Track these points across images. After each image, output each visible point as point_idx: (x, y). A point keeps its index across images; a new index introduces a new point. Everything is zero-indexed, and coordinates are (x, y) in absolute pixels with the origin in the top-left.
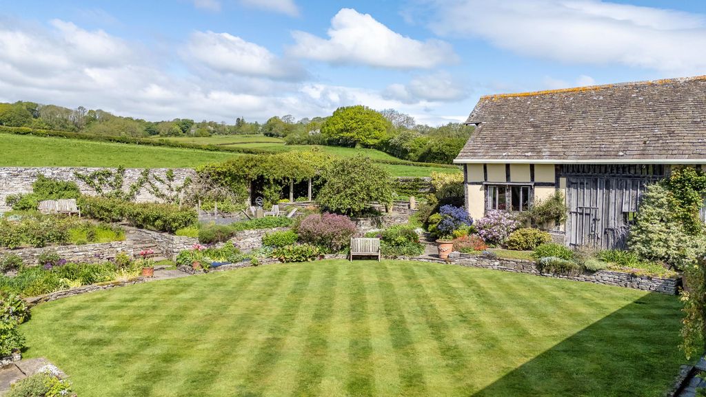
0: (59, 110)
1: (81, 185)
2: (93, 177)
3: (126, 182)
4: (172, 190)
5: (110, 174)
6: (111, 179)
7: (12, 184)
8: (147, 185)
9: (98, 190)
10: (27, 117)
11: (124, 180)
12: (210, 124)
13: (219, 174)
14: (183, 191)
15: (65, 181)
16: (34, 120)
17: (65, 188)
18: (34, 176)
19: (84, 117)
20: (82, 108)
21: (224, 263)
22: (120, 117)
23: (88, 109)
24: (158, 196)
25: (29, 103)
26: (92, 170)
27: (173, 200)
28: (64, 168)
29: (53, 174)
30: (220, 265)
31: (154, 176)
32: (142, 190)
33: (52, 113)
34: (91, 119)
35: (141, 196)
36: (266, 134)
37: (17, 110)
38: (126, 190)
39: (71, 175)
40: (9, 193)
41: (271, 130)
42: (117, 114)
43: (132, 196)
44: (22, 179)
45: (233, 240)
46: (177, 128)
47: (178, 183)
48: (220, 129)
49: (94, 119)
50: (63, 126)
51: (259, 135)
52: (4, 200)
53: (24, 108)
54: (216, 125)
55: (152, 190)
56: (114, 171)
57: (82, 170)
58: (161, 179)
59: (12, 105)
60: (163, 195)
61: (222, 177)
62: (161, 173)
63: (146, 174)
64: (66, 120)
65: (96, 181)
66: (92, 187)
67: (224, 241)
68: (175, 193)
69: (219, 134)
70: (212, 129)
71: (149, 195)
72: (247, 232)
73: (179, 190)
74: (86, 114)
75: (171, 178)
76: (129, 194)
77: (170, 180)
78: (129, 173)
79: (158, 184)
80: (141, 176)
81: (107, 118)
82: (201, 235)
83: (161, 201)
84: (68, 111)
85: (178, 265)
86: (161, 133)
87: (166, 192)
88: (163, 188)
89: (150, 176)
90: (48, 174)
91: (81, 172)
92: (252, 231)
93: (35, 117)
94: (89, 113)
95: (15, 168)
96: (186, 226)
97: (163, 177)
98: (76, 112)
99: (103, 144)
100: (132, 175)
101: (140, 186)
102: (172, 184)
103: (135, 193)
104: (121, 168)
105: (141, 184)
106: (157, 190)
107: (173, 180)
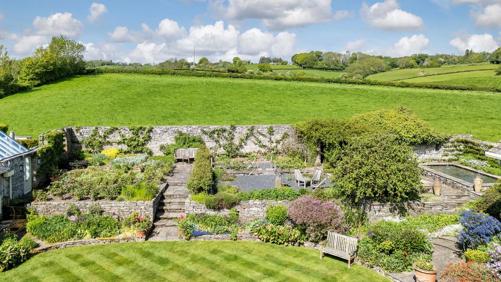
1: (205, 138)
2: (213, 132)
3: (237, 136)
4: (273, 142)
5: (224, 131)
6: (226, 134)
7: (163, 137)
8: (253, 139)
9: (217, 141)
10: (315, 60)
11: (235, 134)
12: (441, 56)
14: (281, 143)
15: (195, 135)
16: (319, 62)
17: (194, 140)
18: (176, 132)
19: (349, 58)
20: (349, 52)
23: (352, 52)
24: (261, 146)
25: (317, 52)
26: (213, 127)
27: (273, 150)
28: (194, 127)
29: (187, 131)
31: (258, 132)
32: (249, 142)
33: (330, 57)
35: (247, 147)
36: (493, 62)
37: (310, 57)
38: (236, 142)
39: (199, 131)
40: (162, 143)
41: (497, 57)
43: (241, 146)
44: (169, 134)
46: (413, 62)
47: (278, 137)
48: (450, 60)
49: (355, 59)
50: (336, 65)
51: (486, 63)
52: (159, 147)
53: (315, 55)
54: (446, 57)
55: (256, 142)
56: (228, 127)
57: (206, 128)
58: (263, 133)
59: (308, 54)
60: (265, 146)
62: (263, 128)
63: (252, 129)
64: (338, 61)
65: (216, 136)
66: (213, 139)
68: (275, 144)
69: (449, 64)
70: (443, 60)
71: (254, 146)
73: (278, 142)
75: (271, 132)
76: (238, 145)
77: (270, 134)
78: (238, 129)
79: (261, 137)
80: (248, 132)
81: (364, 57)
84: (339, 55)
86: (401, 66)
87: (267, 144)
88: (265, 141)
89: (255, 131)
90: (184, 131)
91: (205, 129)
93: (320, 60)
94: (353, 55)
95: (165, 127)
97: (265, 132)
98: (344, 55)
100: (242, 131)
101: (247, 139)
102: (273, 138)
103: (243, 144)
104: (232, 126)
105: (247, 138)
106: (260, 142)
107: (273, 135)
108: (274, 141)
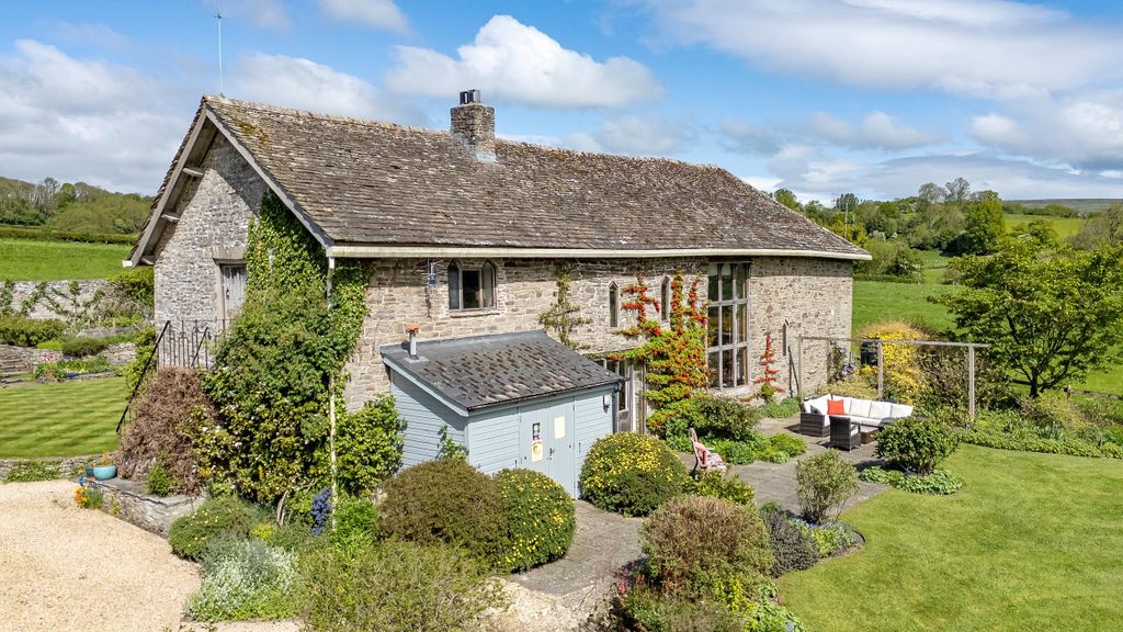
0: (11, 186)
3: (16, 297)
4: (79, 306)
8: (44, 301)
11: (14, 295)
13: (133, 285)
14: (92, 307)
19: (55, 196)
20: (52, 180)
21: (83, 374)
22: (117, 193)
23: (61, 182)
24: (58, 313)
27: (80, 317)
30: (78, 375)
31: (54, 290)
32: (38, 306)
34: (68, 197)
35: (36, 313)
38: (17, 306)
42: (112, 190)
43: (24, 313)
45: (105, 353)
47: (88, 297)
49: (72, 199)
50: (18, 212)
55: (51, 306)
58: (63, 293)
60: (66, 312)
61: (136, 288)
62: (64, 285)
63: (43, 287)
64: (23, 202)
67: (93, 354)
68: (82, 309)
71: (47, 312)
72: (122, 345)
73: (87, 305)
74: (57, 190)
75: (75, 291)
76: (20, 311)
77: (74, 294)
78: (19, 287)
79: (58, 299)
80: (37, 290)
81: (94, 196)
82: (64, 348)
83: (63, 319)
84: (28, 187)
85: (37, 376)
87: (70, 309)
88: (66, 305)
89: (48, 290)
92: (129, 344)
94: (63, 188)
96: (49, 339)
97: (66, 290)
98: (41, 187)
99: (52, 244)
100: (26, 289)
101: (35, 301)
102: (78, 298)
103: (29, 310)
104: (8, 282)
105: (36, 299)
106: (58, 306)
107: (79, 294)
108: (81, 304)
